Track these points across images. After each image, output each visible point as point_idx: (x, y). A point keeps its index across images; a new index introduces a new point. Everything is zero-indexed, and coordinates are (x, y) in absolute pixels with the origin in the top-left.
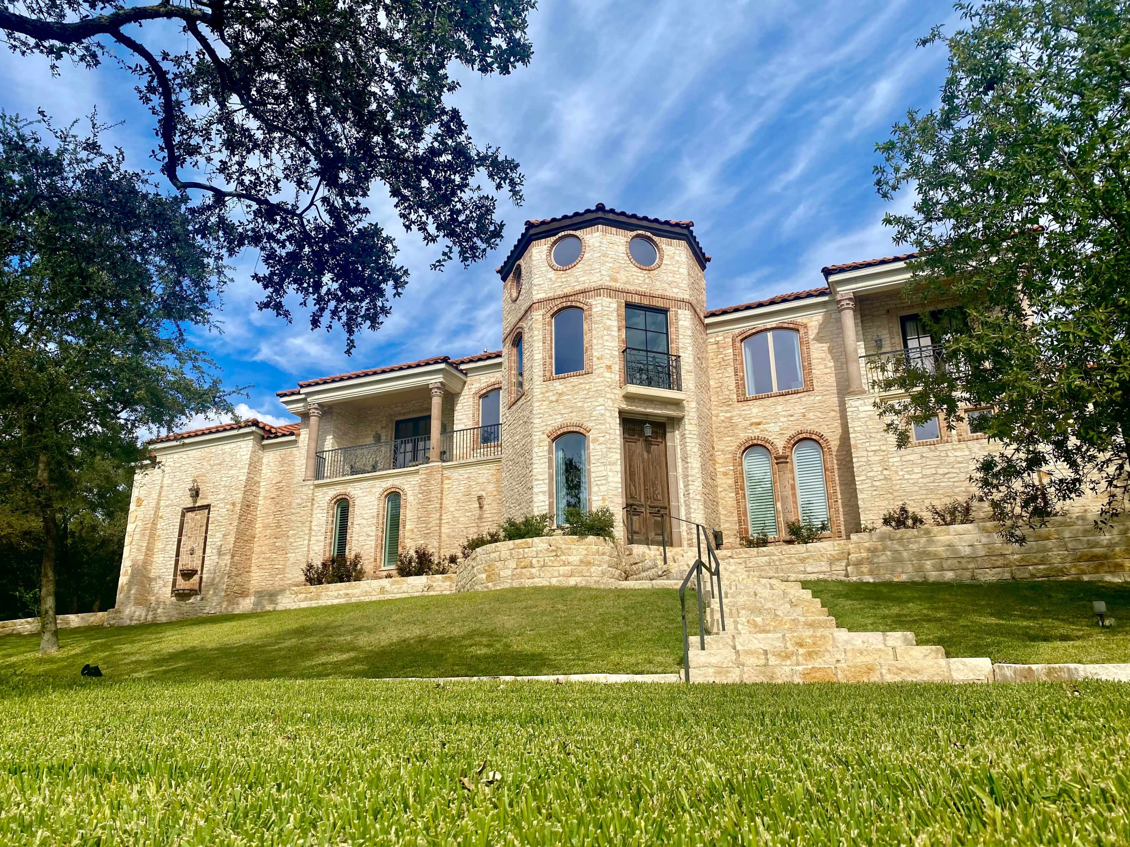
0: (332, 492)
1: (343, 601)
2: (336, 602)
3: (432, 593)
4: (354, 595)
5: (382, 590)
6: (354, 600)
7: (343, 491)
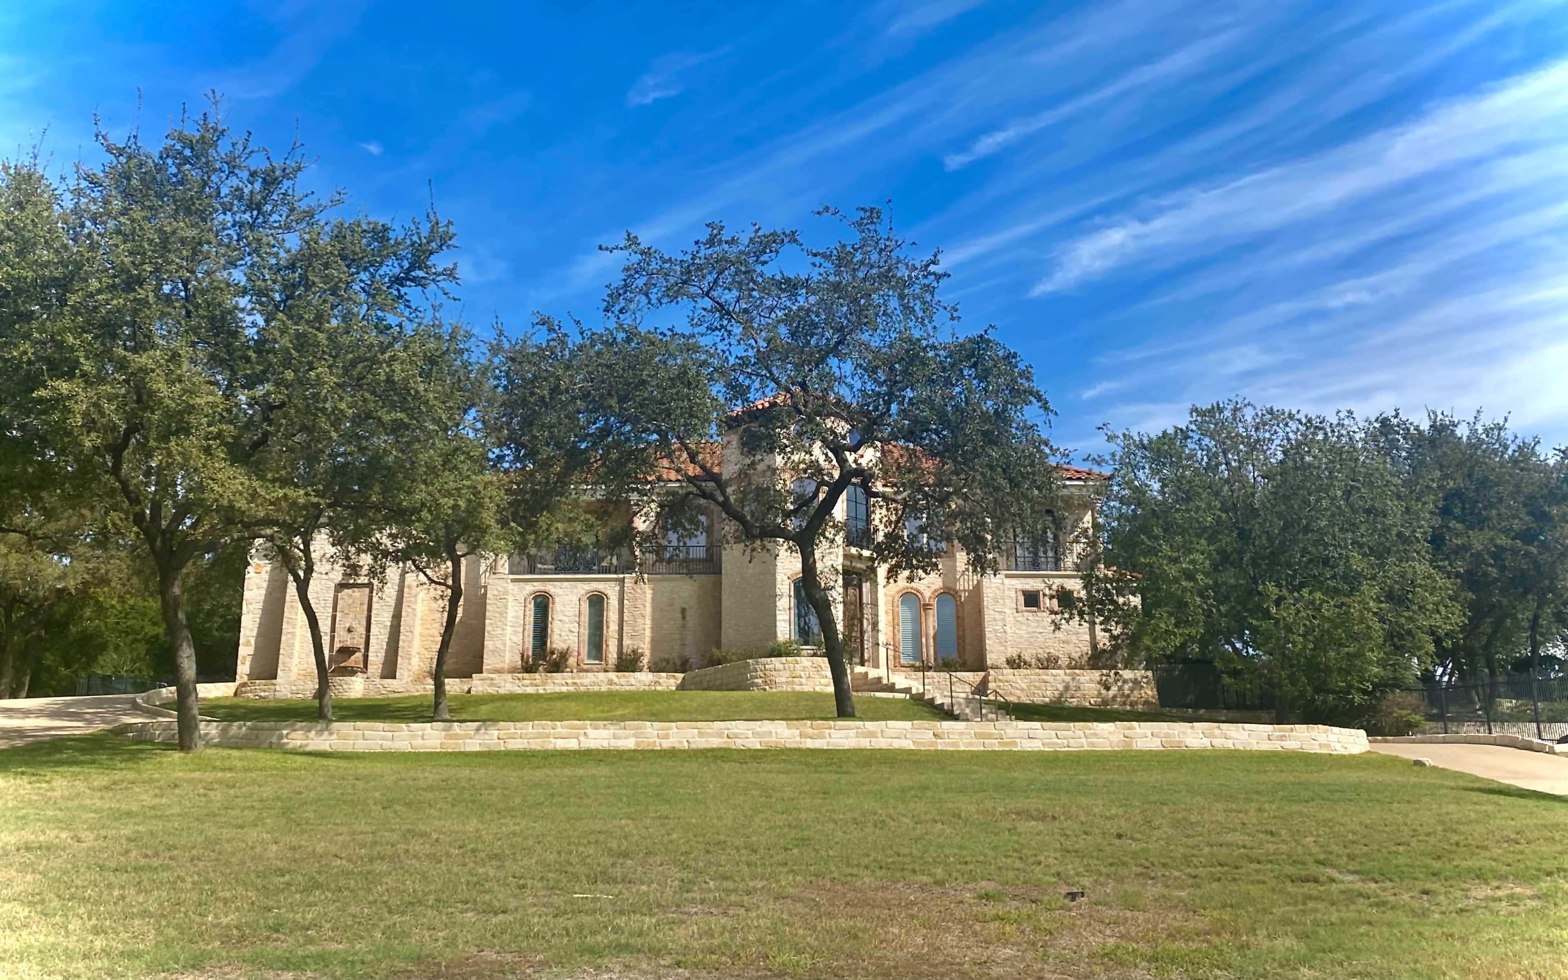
0: (530, 588)
1: (571, 689)
2: (564, 689)
3: (659, 688)
4: (582, 685)
5: (611, 682)
6: (582, 689)
7: (542, 588)
